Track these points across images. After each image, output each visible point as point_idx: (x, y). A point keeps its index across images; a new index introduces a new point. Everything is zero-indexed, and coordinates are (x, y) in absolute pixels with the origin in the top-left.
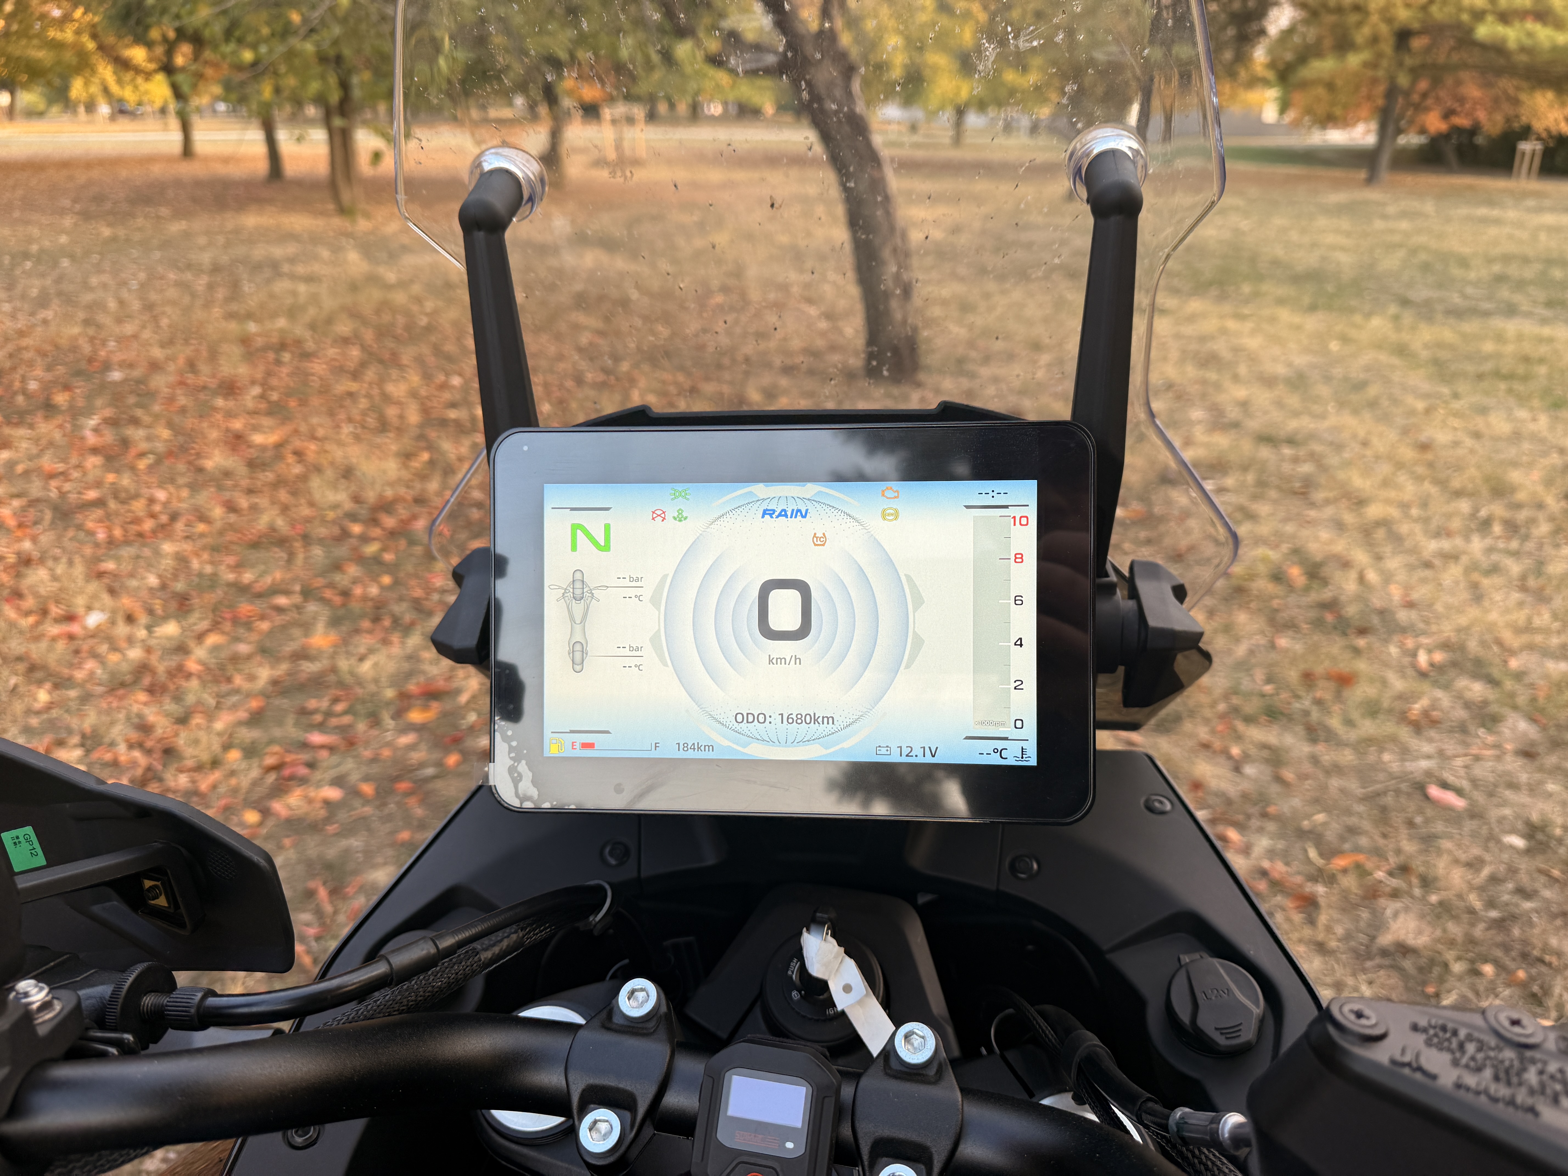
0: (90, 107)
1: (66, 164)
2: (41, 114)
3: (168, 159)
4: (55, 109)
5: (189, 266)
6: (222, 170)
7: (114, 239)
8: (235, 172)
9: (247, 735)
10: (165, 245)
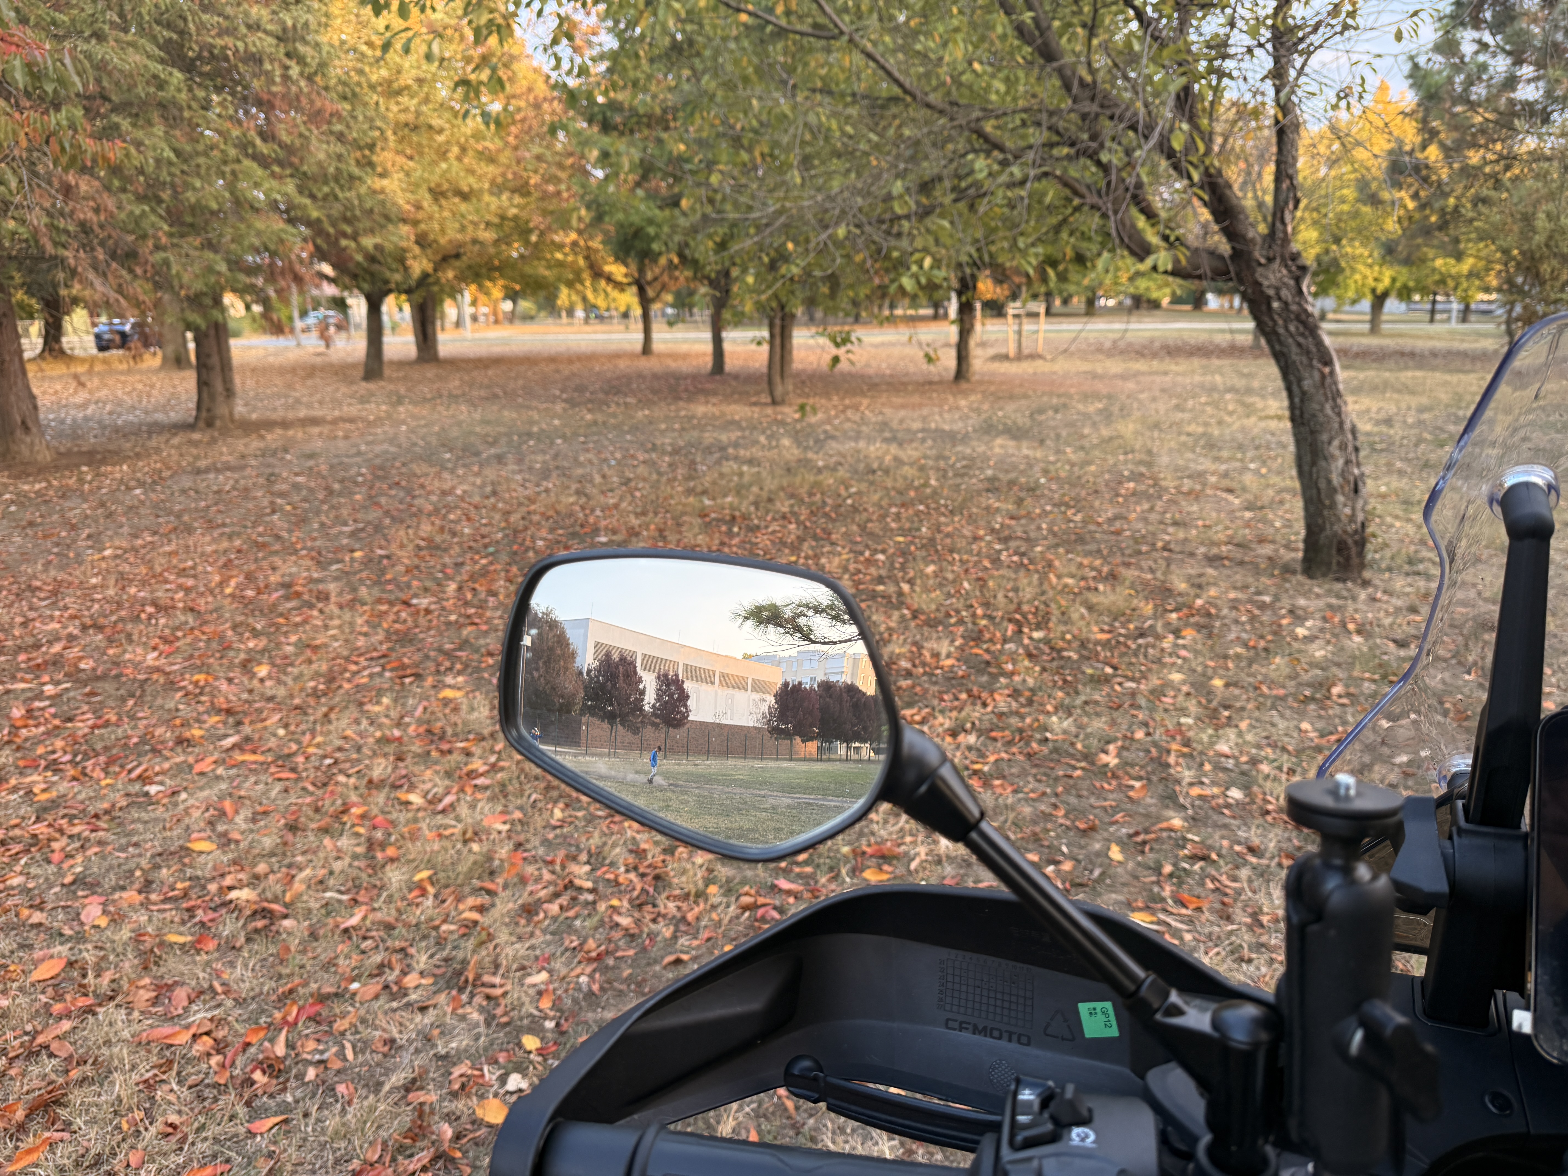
0: (570, 312)
1: (553, 359)
2: (532, 318)
3: (632, 356)
4: (543, 314)
5: (654, 448)
6: (673, 365)
7: (595, 423)
8: (685, 367)
10: (634, 429)
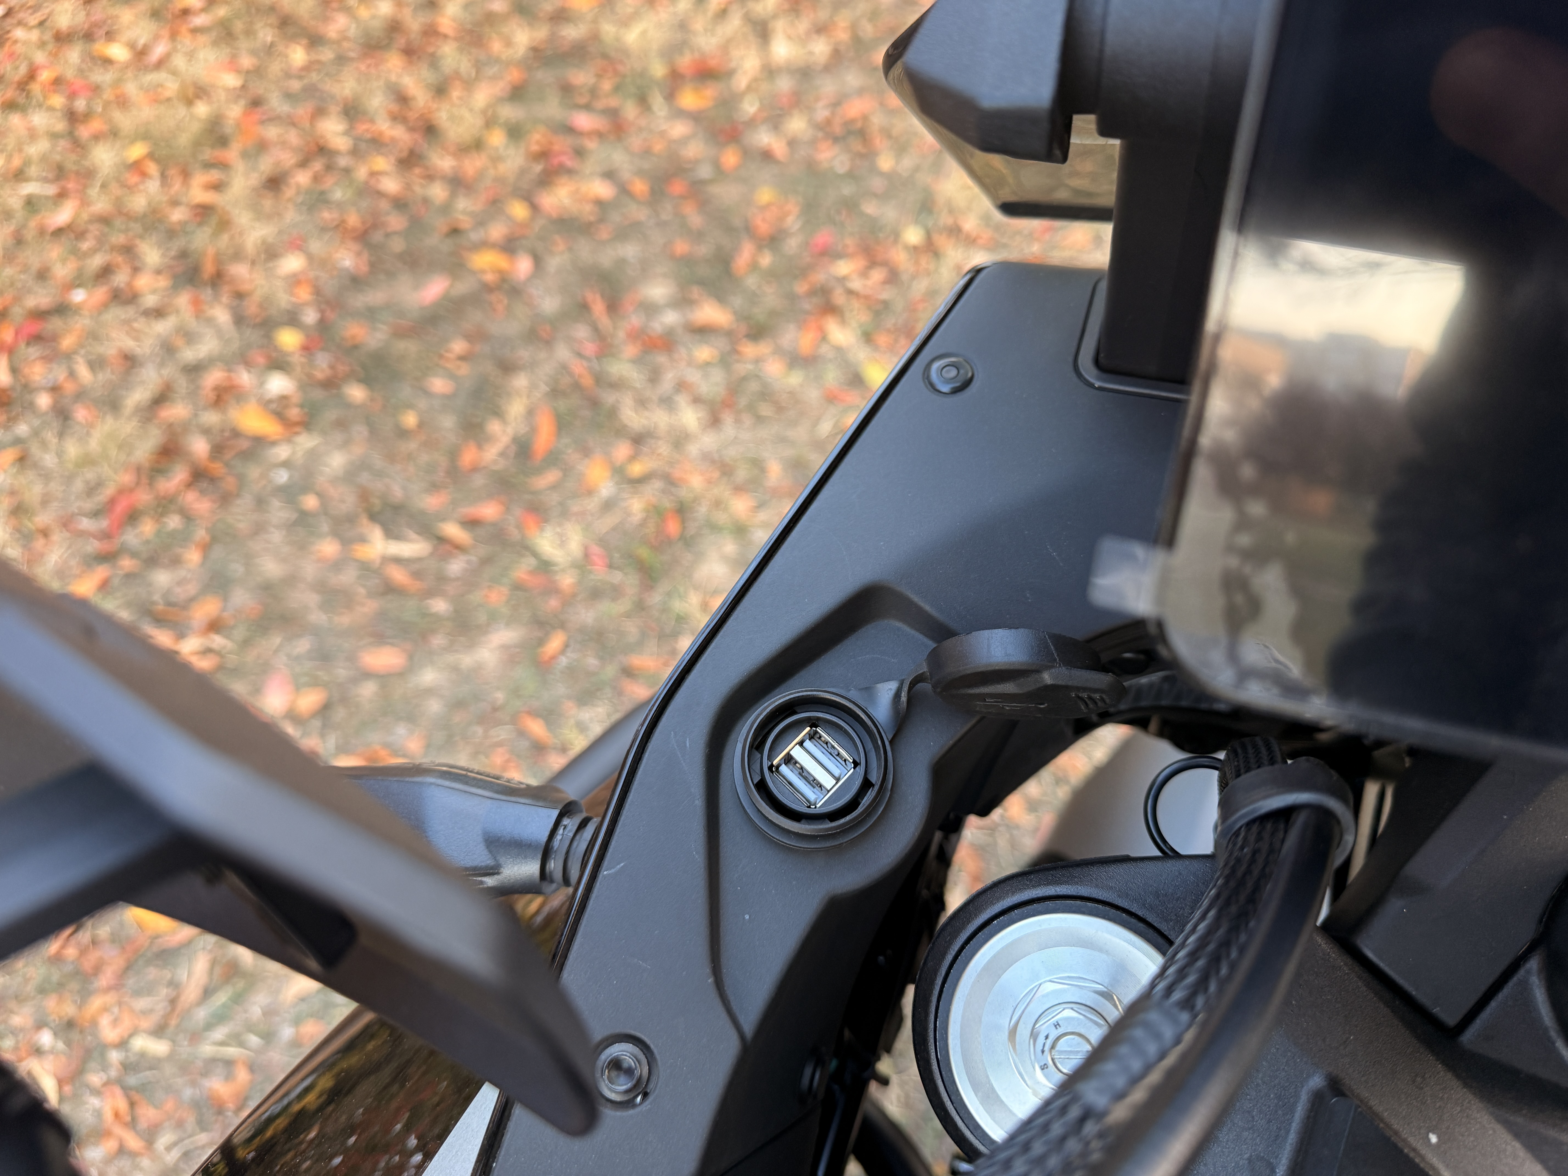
9: (509, 112)
